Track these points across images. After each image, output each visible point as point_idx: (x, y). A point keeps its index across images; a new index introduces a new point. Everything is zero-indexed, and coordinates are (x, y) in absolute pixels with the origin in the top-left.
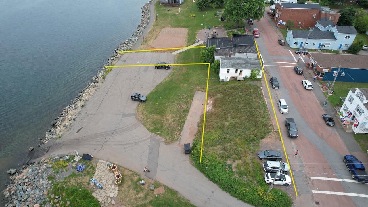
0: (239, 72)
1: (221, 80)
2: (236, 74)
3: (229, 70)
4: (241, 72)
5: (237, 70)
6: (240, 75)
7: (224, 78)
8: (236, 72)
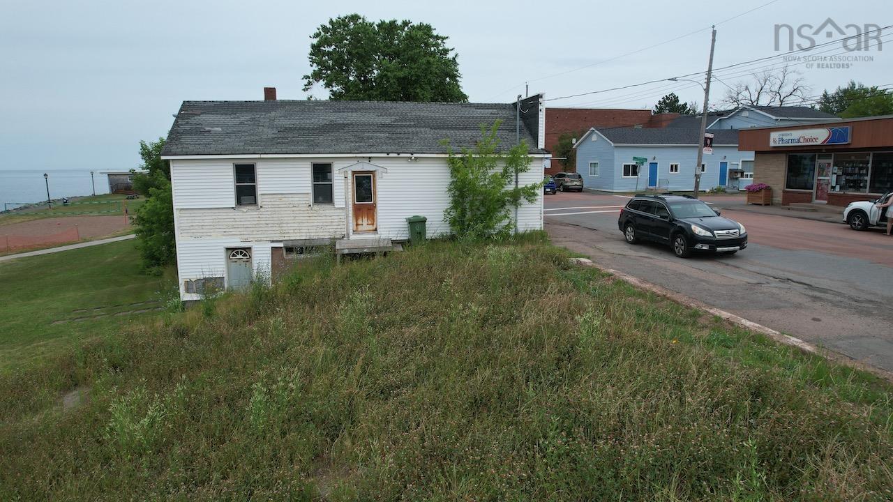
0: (342, 187)
1: (189, 286)
2: (325, 210)
3: (245, 174)
4: (364, 186)
5: (322, 172)
6: (364, 221)
7: (217, 267)
8: (323, 194)
